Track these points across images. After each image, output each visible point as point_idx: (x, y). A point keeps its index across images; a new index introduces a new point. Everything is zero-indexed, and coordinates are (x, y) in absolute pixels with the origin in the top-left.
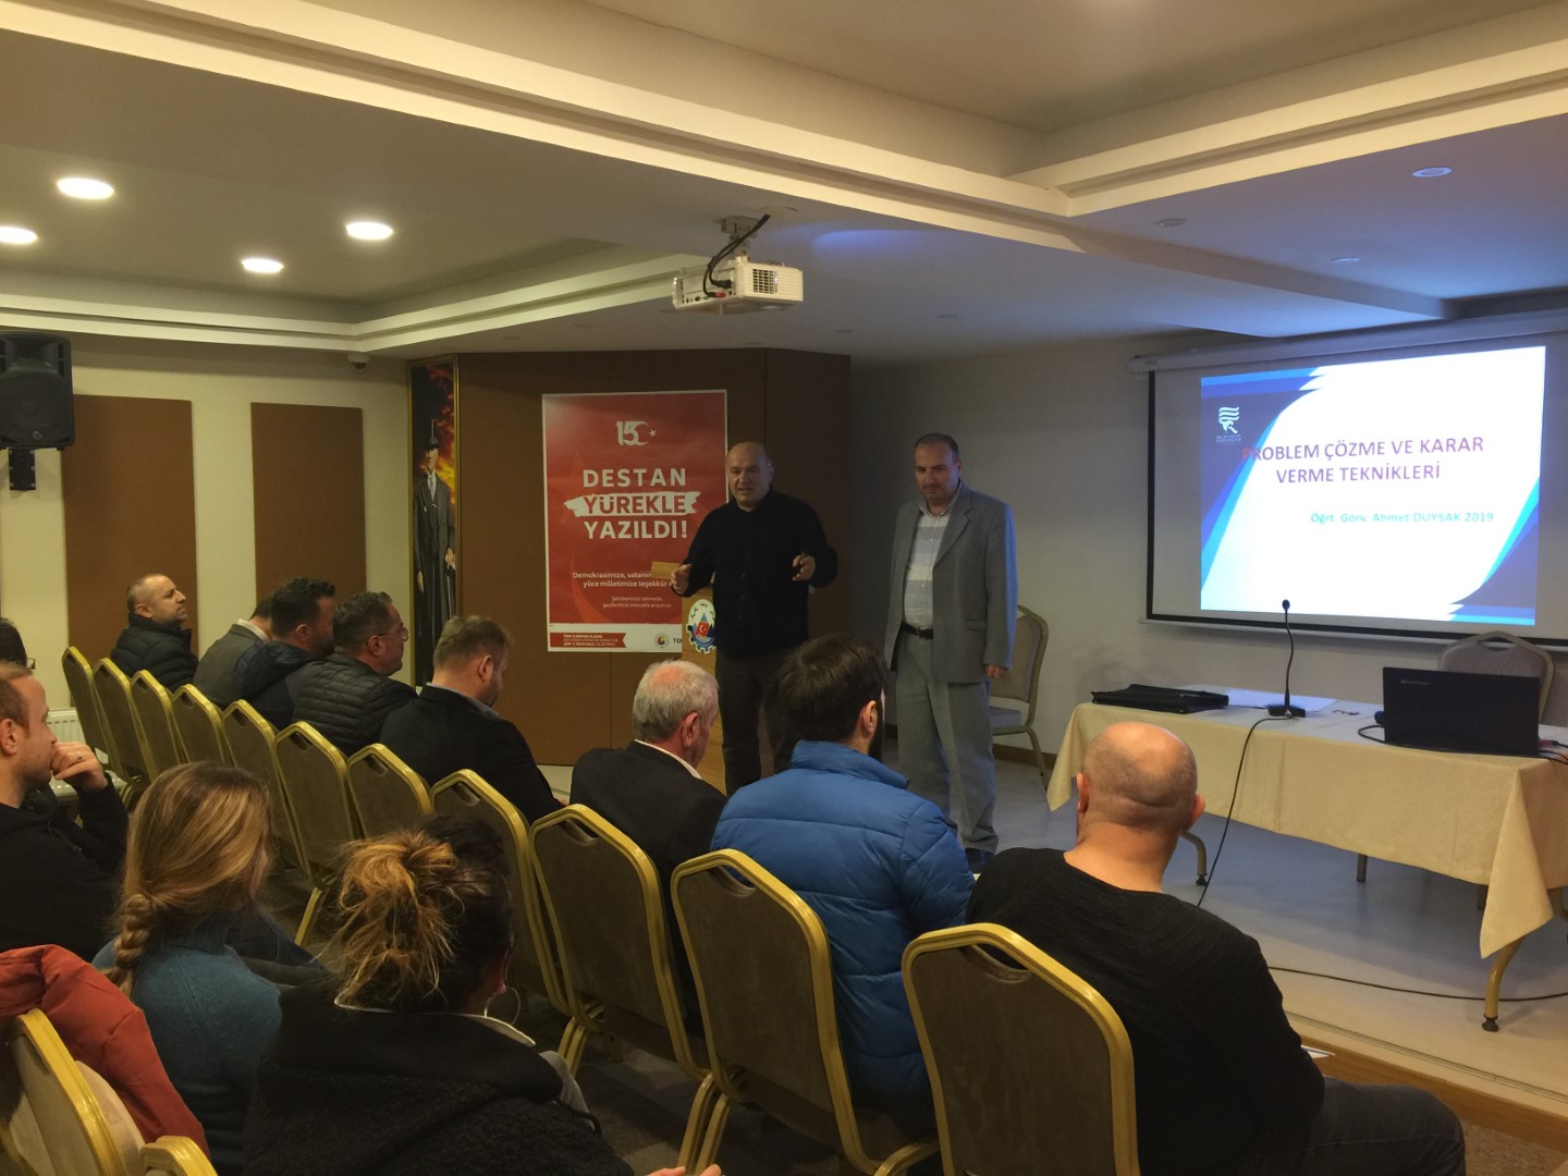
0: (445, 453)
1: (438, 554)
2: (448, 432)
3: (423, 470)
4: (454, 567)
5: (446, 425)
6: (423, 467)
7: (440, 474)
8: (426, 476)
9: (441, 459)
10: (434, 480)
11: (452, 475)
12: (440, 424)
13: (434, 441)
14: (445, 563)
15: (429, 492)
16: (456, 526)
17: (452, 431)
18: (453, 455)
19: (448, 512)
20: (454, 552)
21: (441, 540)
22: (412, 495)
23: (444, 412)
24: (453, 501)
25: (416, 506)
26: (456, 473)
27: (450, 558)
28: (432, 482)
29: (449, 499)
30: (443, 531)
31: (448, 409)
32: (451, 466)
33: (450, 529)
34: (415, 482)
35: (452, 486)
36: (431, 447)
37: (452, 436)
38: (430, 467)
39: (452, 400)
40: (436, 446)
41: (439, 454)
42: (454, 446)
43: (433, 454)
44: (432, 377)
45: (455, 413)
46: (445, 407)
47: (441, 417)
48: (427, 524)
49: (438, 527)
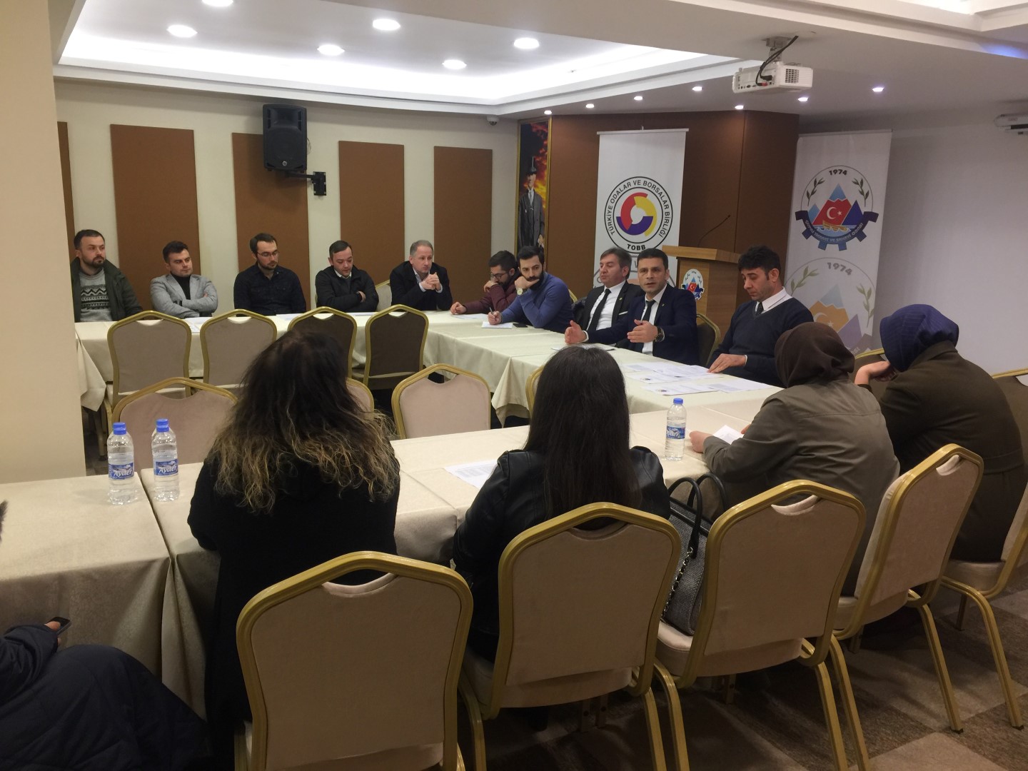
0: (540, 177)
2: (543, 164)
3: (526, 187)
4: (543, 246)
5: (542, 160)
6: (525, 185)
7: (536, 190)
8: (528, 191)
9: (538, 181)
10: (533, 194)
13: (533, 169)
14: (537, 244)
15: (529, 201)
16: (546, 221)
17: (545, 164)
18: (546, 179)
19: (540, 213)
20: (543, 237)
21: (535, 229)
22: (518, 203)
23: (541, 152)
24: (544, 206)
25: (520, 209)
26: (547, 190)
27: (541, 241)
29: (541, 205)
30: (537, 224)
31: (543, 150)
32: (544, 185)
33: (542, 223)
34: (520, 195)
35: (544, 197)
36: (532, 174)
37: (545, 167)
38: (530, 185)
39: (546, 146)
40: (535, 173)
41: (537, 178)
42: (546, 173)
43: (533, 177)
44: (534, 130)
45: (548, 153)
46: (541, 149)
47: (538, 155)
48: (527, 220)
49: (534, 222)
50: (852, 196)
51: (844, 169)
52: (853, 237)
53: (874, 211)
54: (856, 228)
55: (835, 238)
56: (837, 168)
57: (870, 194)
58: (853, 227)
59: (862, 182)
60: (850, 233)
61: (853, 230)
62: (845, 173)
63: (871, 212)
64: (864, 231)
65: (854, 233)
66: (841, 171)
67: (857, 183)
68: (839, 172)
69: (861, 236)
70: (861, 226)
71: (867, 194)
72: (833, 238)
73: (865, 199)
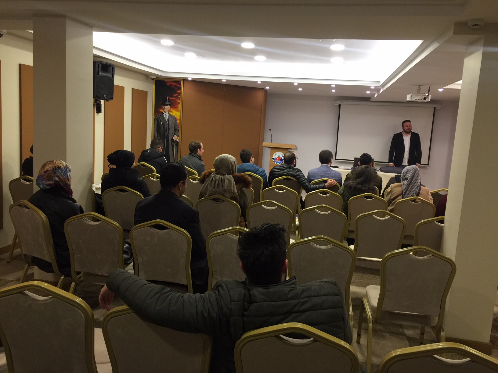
1: (168, 137)
2: (177, 102)
3: (161, 111)
4: (178, 140)
5: (176, 99)
6: (160, 110)
7: (170, 113)
8: (163, 113)
9: (172, 109)
10: (168, 115)
11: (178, 114)
12: (172, 99)
13: (167, 103)
14: (172, 140)
15: (164, 118)
16: (180, 129)
17: (179, 101)
18: (179, 108)
19: (175, 125)
20: (178, 136)
21: (170, 132)
22: (154, 119)
23: (174, 95)
24: (178, 122)
25: (156, 122)
26: (180, 114)
27: (175, 138)
28: (166, 116)
29: (175, 121)
30: (172, 131)
31: (177, 95)
32: (178, 111)
33: (176, 130)
34: (155, 114)
35: (178, 117)
36: (167, 105)
37: (179, 103)
38: (165, 111)
39: (179, 94)
40: (169, 105)
41: (171, 107)
42: (179, 106)
43: (168, 107)
44: (168, 84)
45: (181, 96)
46: (175, 94)
47: (173, 97)
48: (162, 128)
49: (169, 129)
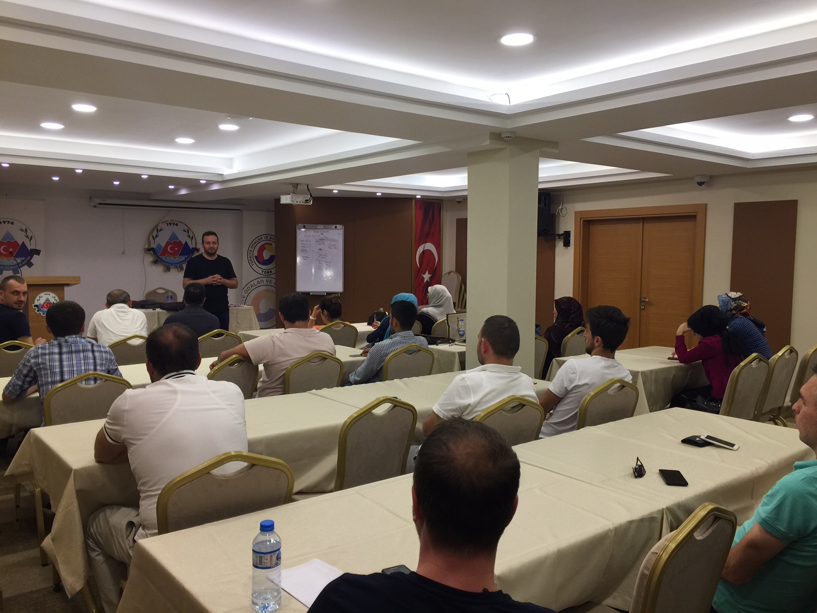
50: (20, 238)
51: (11, 221)
52: (23, 265)
53: (37, 248)
54: (25, 259)
55: (10, 266)
56: (5, 220)
57: (33, 237)
58: (24, 258)
59: (26, 230)
60: (21, 262)
61: (23, 261)
62: (12, 223)
63: (35, 249)
64: (31, 261)
65: (24, 263)
66: (9, 222)
67: (22, 230)
68: (7, 222)
69: (30, 265)
70: (29, 258)
71: (31, 238)
72: (8, 266)
73: (30, 241)
